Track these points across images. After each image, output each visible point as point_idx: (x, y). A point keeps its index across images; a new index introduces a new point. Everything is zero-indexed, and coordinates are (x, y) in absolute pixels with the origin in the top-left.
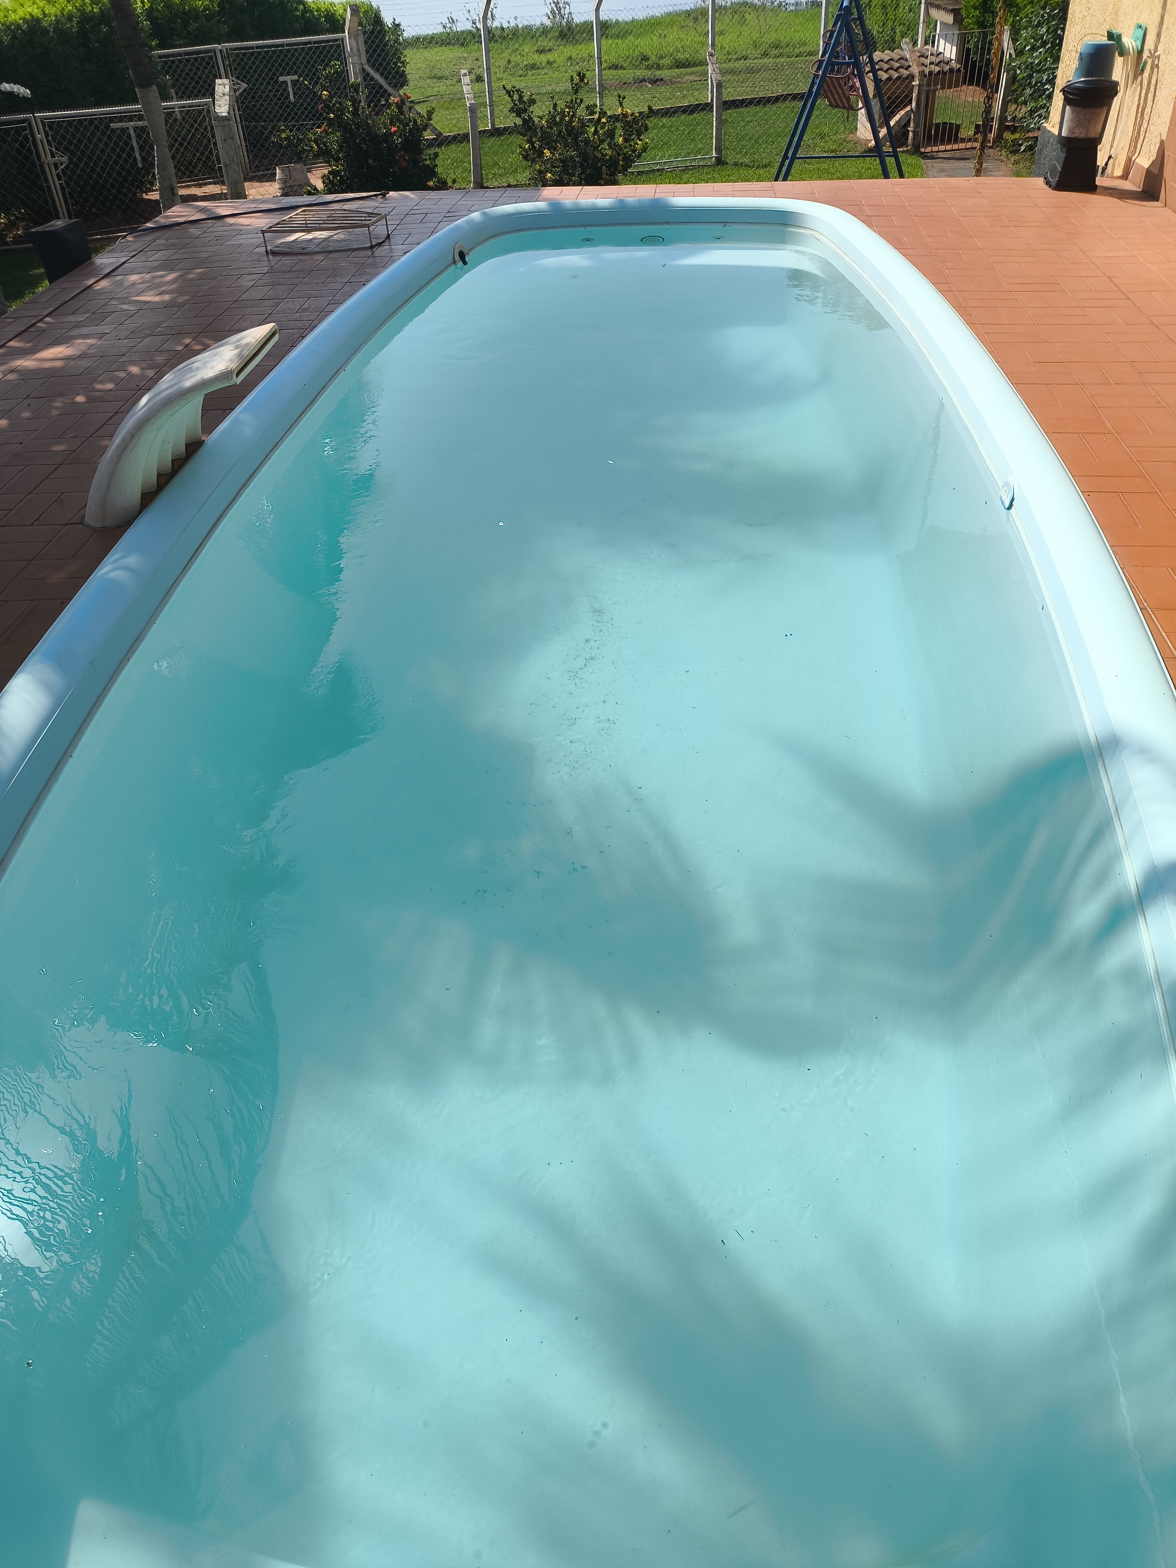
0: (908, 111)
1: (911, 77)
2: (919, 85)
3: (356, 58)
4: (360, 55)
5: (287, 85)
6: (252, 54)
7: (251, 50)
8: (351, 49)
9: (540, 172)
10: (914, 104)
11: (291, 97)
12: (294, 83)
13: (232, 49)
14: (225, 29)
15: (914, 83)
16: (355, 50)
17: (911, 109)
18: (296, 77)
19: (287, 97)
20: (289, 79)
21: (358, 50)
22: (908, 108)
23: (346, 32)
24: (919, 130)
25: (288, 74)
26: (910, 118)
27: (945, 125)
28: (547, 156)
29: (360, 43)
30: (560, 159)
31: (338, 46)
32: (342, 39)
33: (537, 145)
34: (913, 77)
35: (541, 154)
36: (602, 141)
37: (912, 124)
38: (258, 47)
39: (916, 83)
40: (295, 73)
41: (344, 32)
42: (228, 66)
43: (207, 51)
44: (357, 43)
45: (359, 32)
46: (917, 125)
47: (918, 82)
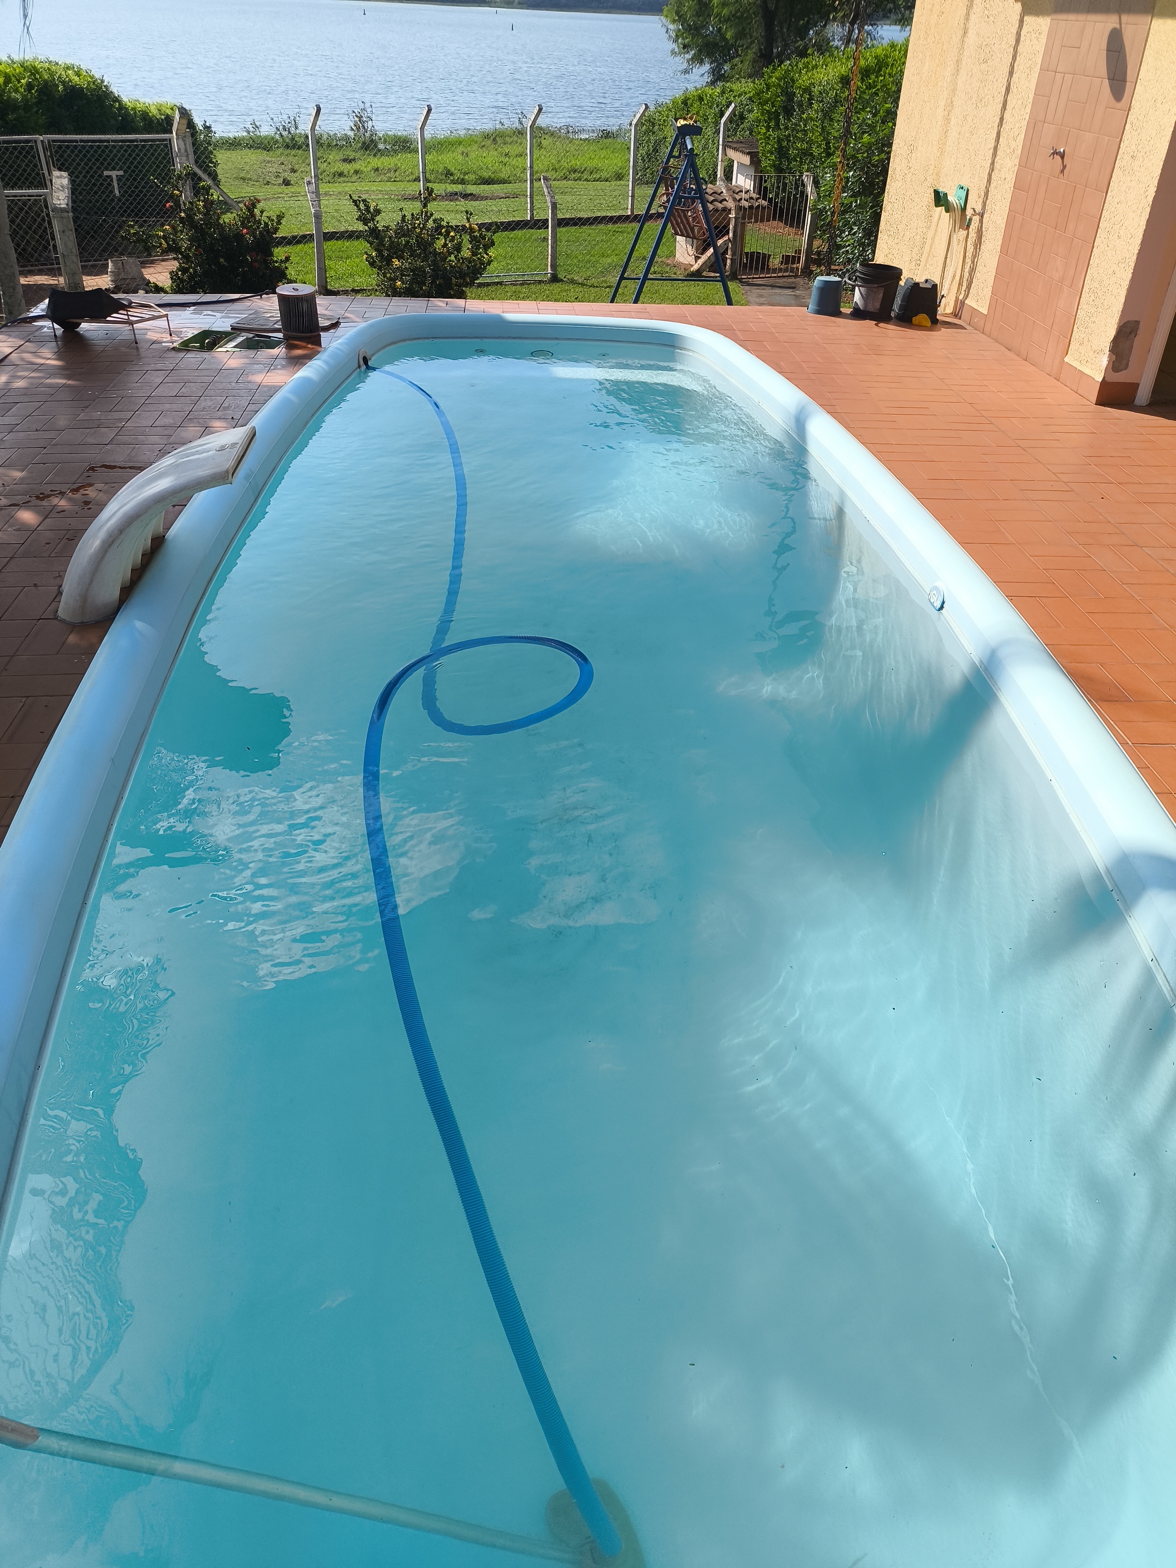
0: (726, 240)
1: (726, 210)
2: (735, 218)
3: (184, 158)
4: (188, 156)
5: (112, 180)
6: (76, 147)
7: (74, 144)
8: (179, 149)
9: (390, 279)
10: (731, 235)
11: (117, 192)
12: (119, 179)
13: (54, 141)
14: (42, 120)
15: (730, 216)
16: (183, 151)
17: (729, 238)
18: (121, 173)
19: (112, 192)
20: (114, 174)
21: (186, 151)
22: (726, 238)
23: (174, 133)
24: (736, 257)
25: (114, 169)
26: (728, 247)
27: (758, 255)
28: (396, 265)
29: (188, 144)
30: (410, 268)
31: (166, 146)
32: (170, 140)
33: (386, 253)
34: (730, 210)
35: (389, 262)
36: (450, 254)
37: (729, 252)
38: (81, 141)
39: (732, 215)
40: (121, 169)
41: (172, 133)
42: (49, 157)
43: (28, 141)
44: (185, 145)
45: (187, 134)
46: (733, 254)
47: (734, 215)
